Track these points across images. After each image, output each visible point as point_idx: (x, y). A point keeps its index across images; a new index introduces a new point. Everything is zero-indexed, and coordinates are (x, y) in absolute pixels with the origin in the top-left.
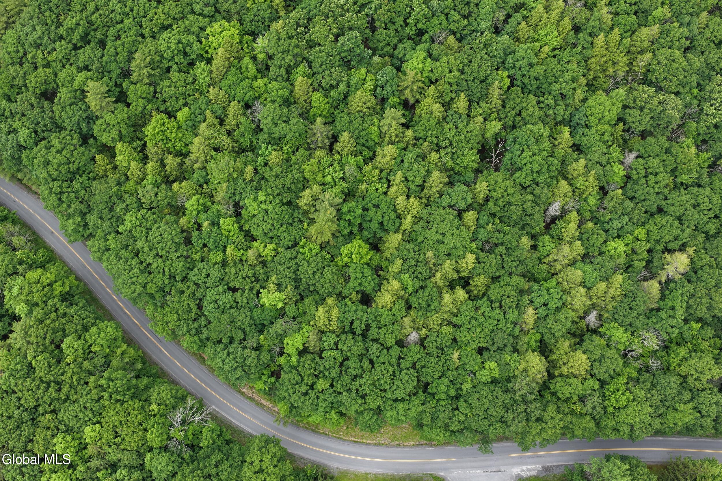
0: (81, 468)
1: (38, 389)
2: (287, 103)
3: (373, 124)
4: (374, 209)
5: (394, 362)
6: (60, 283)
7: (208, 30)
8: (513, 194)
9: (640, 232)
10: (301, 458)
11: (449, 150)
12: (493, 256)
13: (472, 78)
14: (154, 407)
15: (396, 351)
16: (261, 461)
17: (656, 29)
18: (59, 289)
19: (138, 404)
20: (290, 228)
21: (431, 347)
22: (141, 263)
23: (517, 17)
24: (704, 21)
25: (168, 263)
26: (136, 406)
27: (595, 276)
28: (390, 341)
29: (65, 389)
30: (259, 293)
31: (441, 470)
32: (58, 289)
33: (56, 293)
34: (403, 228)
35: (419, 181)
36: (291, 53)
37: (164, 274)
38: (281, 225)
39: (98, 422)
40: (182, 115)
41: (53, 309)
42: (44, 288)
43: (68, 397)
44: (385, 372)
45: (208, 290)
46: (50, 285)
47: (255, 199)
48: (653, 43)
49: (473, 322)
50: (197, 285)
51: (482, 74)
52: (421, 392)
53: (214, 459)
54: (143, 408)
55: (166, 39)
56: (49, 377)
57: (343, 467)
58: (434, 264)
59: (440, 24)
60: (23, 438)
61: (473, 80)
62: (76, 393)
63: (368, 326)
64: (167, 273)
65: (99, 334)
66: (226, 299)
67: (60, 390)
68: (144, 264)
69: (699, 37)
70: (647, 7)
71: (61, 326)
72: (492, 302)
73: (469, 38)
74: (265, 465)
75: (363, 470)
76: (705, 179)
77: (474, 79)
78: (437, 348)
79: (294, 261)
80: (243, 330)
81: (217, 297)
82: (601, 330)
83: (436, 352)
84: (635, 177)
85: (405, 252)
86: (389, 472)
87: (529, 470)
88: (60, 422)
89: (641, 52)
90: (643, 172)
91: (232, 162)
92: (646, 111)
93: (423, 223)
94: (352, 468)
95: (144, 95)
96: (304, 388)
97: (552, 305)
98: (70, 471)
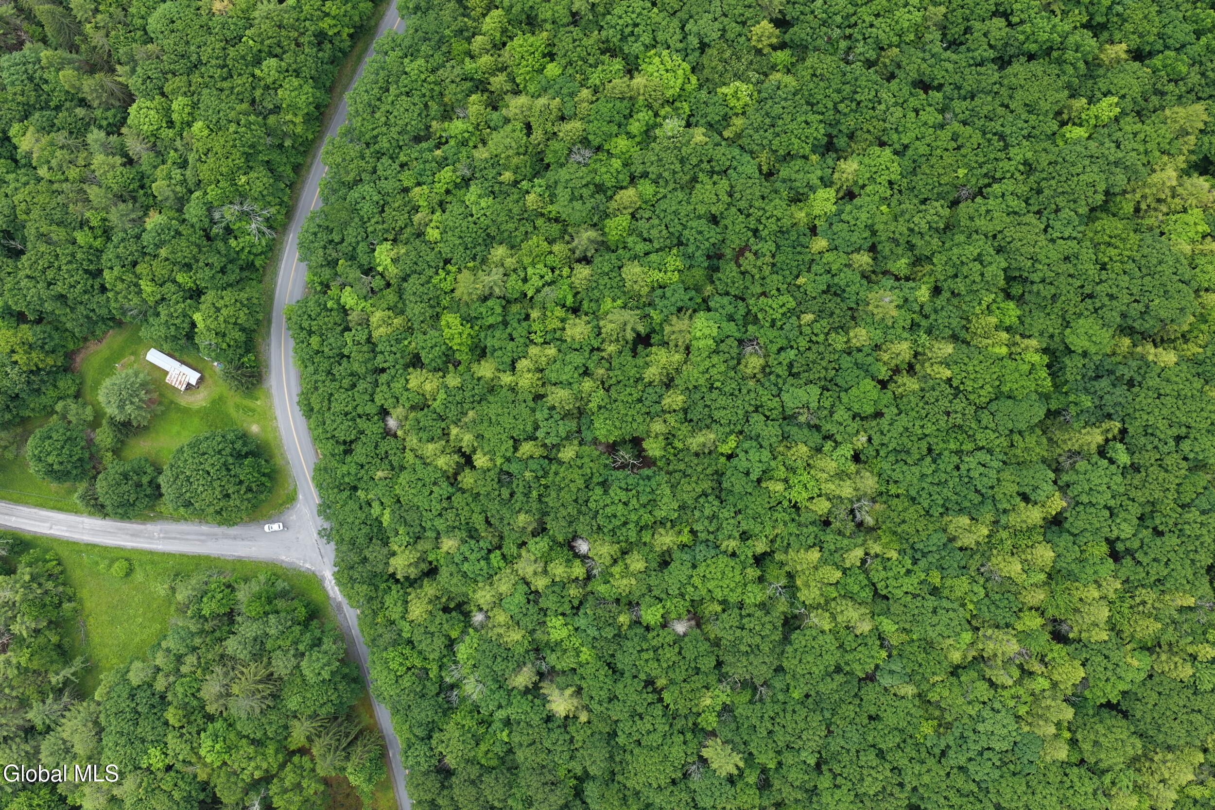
0: (171, 133)
1: (217, 59)
2: (600, 188)
3: (614, 300)
4: (505, 336)
5: (360, 410)
6: (334, 22)
7: (665, 53)
8: (570, 491)
9: (586, 654)
10: (269, 345)
11: (607, 400)
12: (496, 486)
13: (709, 403)
14: (243, 179)
15: (371, 409)
16: (226, 306)
17: (865, 627)
18: (326, 26)
19: (240, 162)
20: (461, 248)
21: (384, 447)
22: (379, 99)
23: (817, 438)
24: (902, 692)
25: (384, 129)
26: (237, 161)
27: (512, 608)
28: (378, 398)
29: (226, 85)
30: (386, 240)
31: (304, 495)
32: (325, 24)
33: (321, 24)
34: (501, 375)
35: (553, 377)
36: (662, 169)
37: (373, 129)
38: (461, 237)
39: (212, 130)
40: (552, 69)
41: (302, 30)
42: (319, 9)
43: (221, 90)
44: (344, 404)
45: (372, 185)
46: (327, 15)
47: (480, 196)
48: (847, 628)
49: (420, 484)
50: (374, 171)
51: (717, 415)
52: (342, 448)
53: (213, 259)
54: (239, 168)
55: (630, 9)
56: (230, 62)
57: (274, 391)
58: (466, 423)
59: (771, 342)
60: (172, 66)
61: (706, 406)
62: (227, 97)
63: (383, 370)
64: (375, 133)
65: (296, 89)
66: (366, 208)
67: (225, 79)
68: (378, 103)
69: (877, 689)
70: (892, 610)
71: (286, 48)
72: (449, 498)
73: (767, 384)
74: (224, 312)
75: (278, 413)
76: (679, 724)
77: (709, 406)
78: (386, 452)
79: (425, 266)
80: (343, 240)
81: (368, 198)
82: (471, 630)
83: (382, 450)
84: (650, 636)
85: (470, 386)
86: (284, 441)
87: (333, 588)
88: (199, 94)
89: (833, 617)
90: (654, 643)
91: (511, 152)
92: (738, 632)
93: (511, 396)
94: (276, 401)
95: (556, 15)
96: (305, 324)
97: (466, 567)
98: (164, 125)
